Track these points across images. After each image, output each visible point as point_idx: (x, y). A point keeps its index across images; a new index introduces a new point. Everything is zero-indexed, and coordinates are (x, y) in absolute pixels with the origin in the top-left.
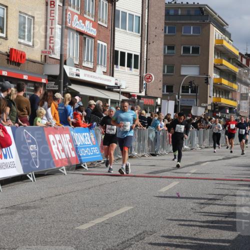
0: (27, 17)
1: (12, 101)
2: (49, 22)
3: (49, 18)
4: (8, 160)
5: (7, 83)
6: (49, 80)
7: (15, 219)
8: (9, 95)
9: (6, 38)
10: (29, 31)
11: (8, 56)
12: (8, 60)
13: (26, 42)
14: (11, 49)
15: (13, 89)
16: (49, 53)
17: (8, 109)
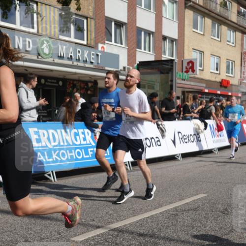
0: (231, 62)
1: (223, 107)
2: (243, 63)
3: (243, 61)
4: (222, 138)
5: (221, 97)
6: (242, 95)
7: (226, 168)
8: (222, 104)
9: (219, 74)
10: (232, 69)
11: (221, 83)
12: (220, 85)
13: (230, 75)
14: (222, 80)
15: (224, 101)
16: (243, 80)
17: (221, 111)
